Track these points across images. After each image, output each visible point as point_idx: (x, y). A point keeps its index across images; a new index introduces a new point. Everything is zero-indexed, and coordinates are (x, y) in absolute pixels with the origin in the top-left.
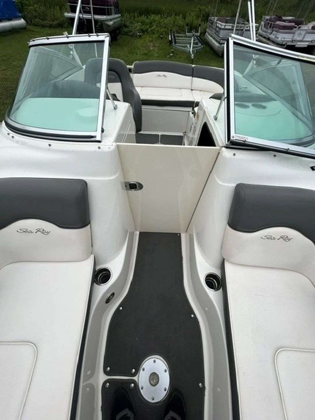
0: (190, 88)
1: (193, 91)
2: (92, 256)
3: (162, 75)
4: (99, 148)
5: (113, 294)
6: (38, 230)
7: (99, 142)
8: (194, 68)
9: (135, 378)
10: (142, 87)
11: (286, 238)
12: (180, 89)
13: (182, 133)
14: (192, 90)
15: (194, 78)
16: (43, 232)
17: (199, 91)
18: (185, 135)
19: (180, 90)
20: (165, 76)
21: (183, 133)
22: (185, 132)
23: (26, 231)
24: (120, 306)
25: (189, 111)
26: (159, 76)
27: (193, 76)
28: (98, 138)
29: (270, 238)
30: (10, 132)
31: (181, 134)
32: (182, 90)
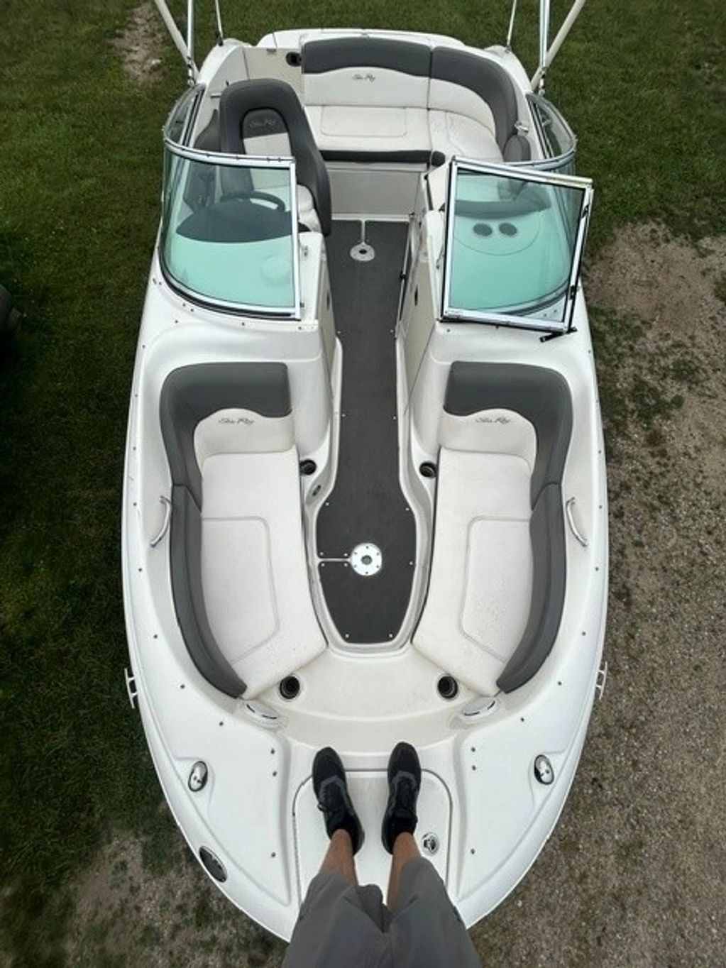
0: (425, 106)
1: (431, 112)
2: (294, 447)
3: (364, 76)
4: (300, 328)
5: (319, 487)
6: (241, 420)
7: (299, 320)
8: (434, 55)
9: (348, 560)
10: (324, 105)
11: (503, 421)
12: (404, 107)
13: (407, 216)
14: (429, 109)
15: (433, 80)
16: (247, 421)
17: (443, 113)
18: (412, 219)
19: (403, 110)
20: (371, 77)
21: (410, 215)
22: (413, 214)
23: (228, 421)
24: (327, 501)
25: (420, 172)
26: (358, 78)
27: (430, 76)
28: (297, 316)
29: (485, 420)
30: (186, 302)
31: (404, 219)
32: (408, 109)
